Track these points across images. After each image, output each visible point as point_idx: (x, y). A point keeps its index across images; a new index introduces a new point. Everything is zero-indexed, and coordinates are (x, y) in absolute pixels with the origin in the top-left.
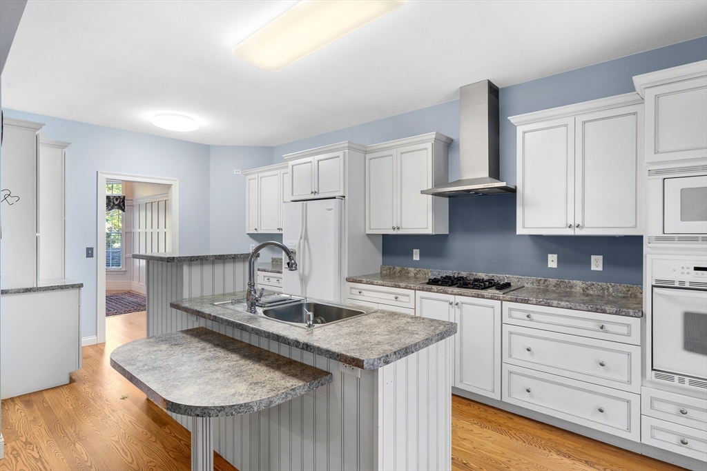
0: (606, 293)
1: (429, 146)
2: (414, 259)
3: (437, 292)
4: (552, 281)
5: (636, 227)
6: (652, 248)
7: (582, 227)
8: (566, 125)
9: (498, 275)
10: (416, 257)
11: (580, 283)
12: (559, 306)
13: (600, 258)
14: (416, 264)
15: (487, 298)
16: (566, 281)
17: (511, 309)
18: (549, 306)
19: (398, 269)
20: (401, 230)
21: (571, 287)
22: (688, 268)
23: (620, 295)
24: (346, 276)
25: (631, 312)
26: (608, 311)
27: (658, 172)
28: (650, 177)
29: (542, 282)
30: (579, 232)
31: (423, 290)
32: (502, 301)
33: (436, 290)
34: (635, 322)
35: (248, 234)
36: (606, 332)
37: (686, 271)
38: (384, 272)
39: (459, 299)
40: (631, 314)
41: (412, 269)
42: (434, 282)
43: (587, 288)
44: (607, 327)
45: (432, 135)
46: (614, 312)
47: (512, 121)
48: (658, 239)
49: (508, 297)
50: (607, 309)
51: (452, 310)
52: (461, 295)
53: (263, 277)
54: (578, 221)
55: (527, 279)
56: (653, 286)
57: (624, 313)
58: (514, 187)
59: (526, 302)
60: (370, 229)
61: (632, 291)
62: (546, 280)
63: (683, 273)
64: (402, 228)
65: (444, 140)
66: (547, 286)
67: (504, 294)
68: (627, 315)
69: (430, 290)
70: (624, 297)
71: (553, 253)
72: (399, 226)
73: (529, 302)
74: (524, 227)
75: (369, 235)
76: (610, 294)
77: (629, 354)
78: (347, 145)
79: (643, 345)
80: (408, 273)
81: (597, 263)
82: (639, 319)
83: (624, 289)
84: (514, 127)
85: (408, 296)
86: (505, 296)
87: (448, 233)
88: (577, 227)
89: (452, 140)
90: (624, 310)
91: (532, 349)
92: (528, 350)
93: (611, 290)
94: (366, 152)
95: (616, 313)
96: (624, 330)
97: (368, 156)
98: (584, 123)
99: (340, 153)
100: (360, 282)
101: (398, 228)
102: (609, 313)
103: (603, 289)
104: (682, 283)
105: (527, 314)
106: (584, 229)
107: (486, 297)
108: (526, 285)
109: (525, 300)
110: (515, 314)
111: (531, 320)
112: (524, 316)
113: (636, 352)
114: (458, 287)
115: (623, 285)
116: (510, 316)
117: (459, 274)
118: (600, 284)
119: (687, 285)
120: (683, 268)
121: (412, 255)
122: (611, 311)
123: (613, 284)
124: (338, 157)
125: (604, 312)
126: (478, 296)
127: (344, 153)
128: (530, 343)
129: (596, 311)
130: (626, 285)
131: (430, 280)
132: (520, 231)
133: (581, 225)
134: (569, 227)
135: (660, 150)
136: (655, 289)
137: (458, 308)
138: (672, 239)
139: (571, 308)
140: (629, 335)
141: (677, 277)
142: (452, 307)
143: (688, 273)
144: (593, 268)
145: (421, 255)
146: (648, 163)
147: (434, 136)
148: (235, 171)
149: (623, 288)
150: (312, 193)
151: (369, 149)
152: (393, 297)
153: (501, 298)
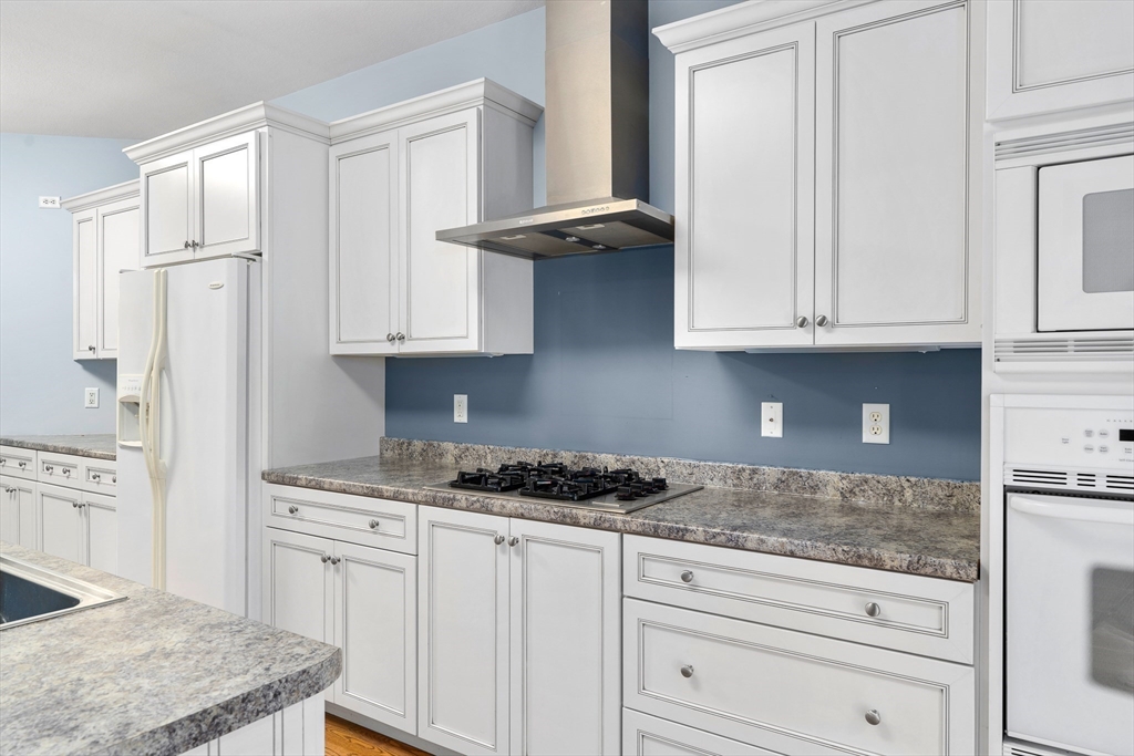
0: (897, 503)
1: (470, 117)
2: (457, 419)
3: (467, 509)
4: (771, 473)
5: (965, 321)
6: (1003, 374)
7: (833, 326)
8: (794, 46)
9: (645, 459)
10: (461, 415)
11: (833, 476)
12: (764, 548)
13: (883, 410)
14: (458, 433)
15: (585, 526)
16: (803, 471)
17: (643, 557)
18: (737, 547)
19: (418, 445)
20: (407, 343)
21: (814, 489)
22: (1103, 434)
23: (930, 507)
24: (265, 468)
25: (949, 565)
26: (889, 564)
27: (1023, 147)
28: (1000, 164)
29: (746, 475)
30: (825, 339)
31: (434, 504)
32: (622, 532)
33: (464, 504)
34: (960, 595)
35: (78, 361)
36: (884, 624)
37: (1096, 441)
38: (388, 454)
39: (520, 528)
40: (949, 571)
41: (449, 446)
42: (471, 481)
43: (851, 491)
44: (888, 608)
45: (476, 89)
46: (905, 565)
47: (664, 40)
48: (1022, 347)
49: (637, 521)
50: (886, 556)
51: (503, 559)
52: (522, 516)
53: (85, 470)
54: (824, 309)
55: (713, 469)
56: (1007, 490)
57: (929, 570)
58: (667, 220)
59: (679, 535)
60: (339, 341)
61: (959, 496)
62: (754, 472)
63: (1089, 449)
64: (411, 339)
65: (516, 105)
66: (758, 486)
67: (628, 513)
68: (938, 574)
69: (449, 504)
70: (939, 515)
71: (773, 399)
72: (404, 332)
73: (687, 537)
74: (691, 328)
75: (341, 359)
76: (905, 508)
77: (944, 690)
78: (261, 112)
79: (979, 664)
80: (441, 455)
81: (876, 423)
82: (971, 586)
83: (940, 492)
84: (670, 57)
85: (401, 518)
86: (629, 519)
87: (530, 350)
88: (820, 324)
89: (541, 111)
90: (931, 559)
91: (697, 672)
92: (686, 673)
93: (908, 494)
94: (330, 141)
95: (911, 570)
96: (930, 618)
97: (335, 151)
98: (838, 35)
99: (250, 138)
100: (293, 483)
101: (402, 338)
102: (892, 570)
103: (889, 493)
104: (1087, 477)
105: (682, 570)
106: (838, 331)
107: (582, 521)
108: (710, 485)
109: (678, 530)
110: (656, 570)
111: (694, 589)
112: (672, 574)
113: (962, 684)
114: (523, 494)
115: (937, 481)
116: (642, 577)
117: (555, 456)
118: (883, 478)
119: (1101, 486)
120: (1089, 433)
121: (450, 408)
122: (896, 563)
123: (913, 479)
124: (244, 147)
125: (877, 565)
126: (561, 520)
127: (259, 138)
128: (693, 653)
129: (857, 562)
130: (944, 482)
131: (462, 475)
132: (683, 339)
133: (829, 318)
134: (801, 325)
135: (1028, 82)
136: (1013, 498)
137: (517, 553)
138: (1057, 348)
139: (792, 555)
140: (942, 631)
141: (1071, 462)
142: (503, 551)
143: (1104, 450)
144: (867, 437)
145: (472, 409)
146: (994, 122)
147: (480, 90)
148: (42, 199)
149: (936, 489)
150: (187, 245)
151: (334, 132)
152: (364, 522)
153: (619, 525)
